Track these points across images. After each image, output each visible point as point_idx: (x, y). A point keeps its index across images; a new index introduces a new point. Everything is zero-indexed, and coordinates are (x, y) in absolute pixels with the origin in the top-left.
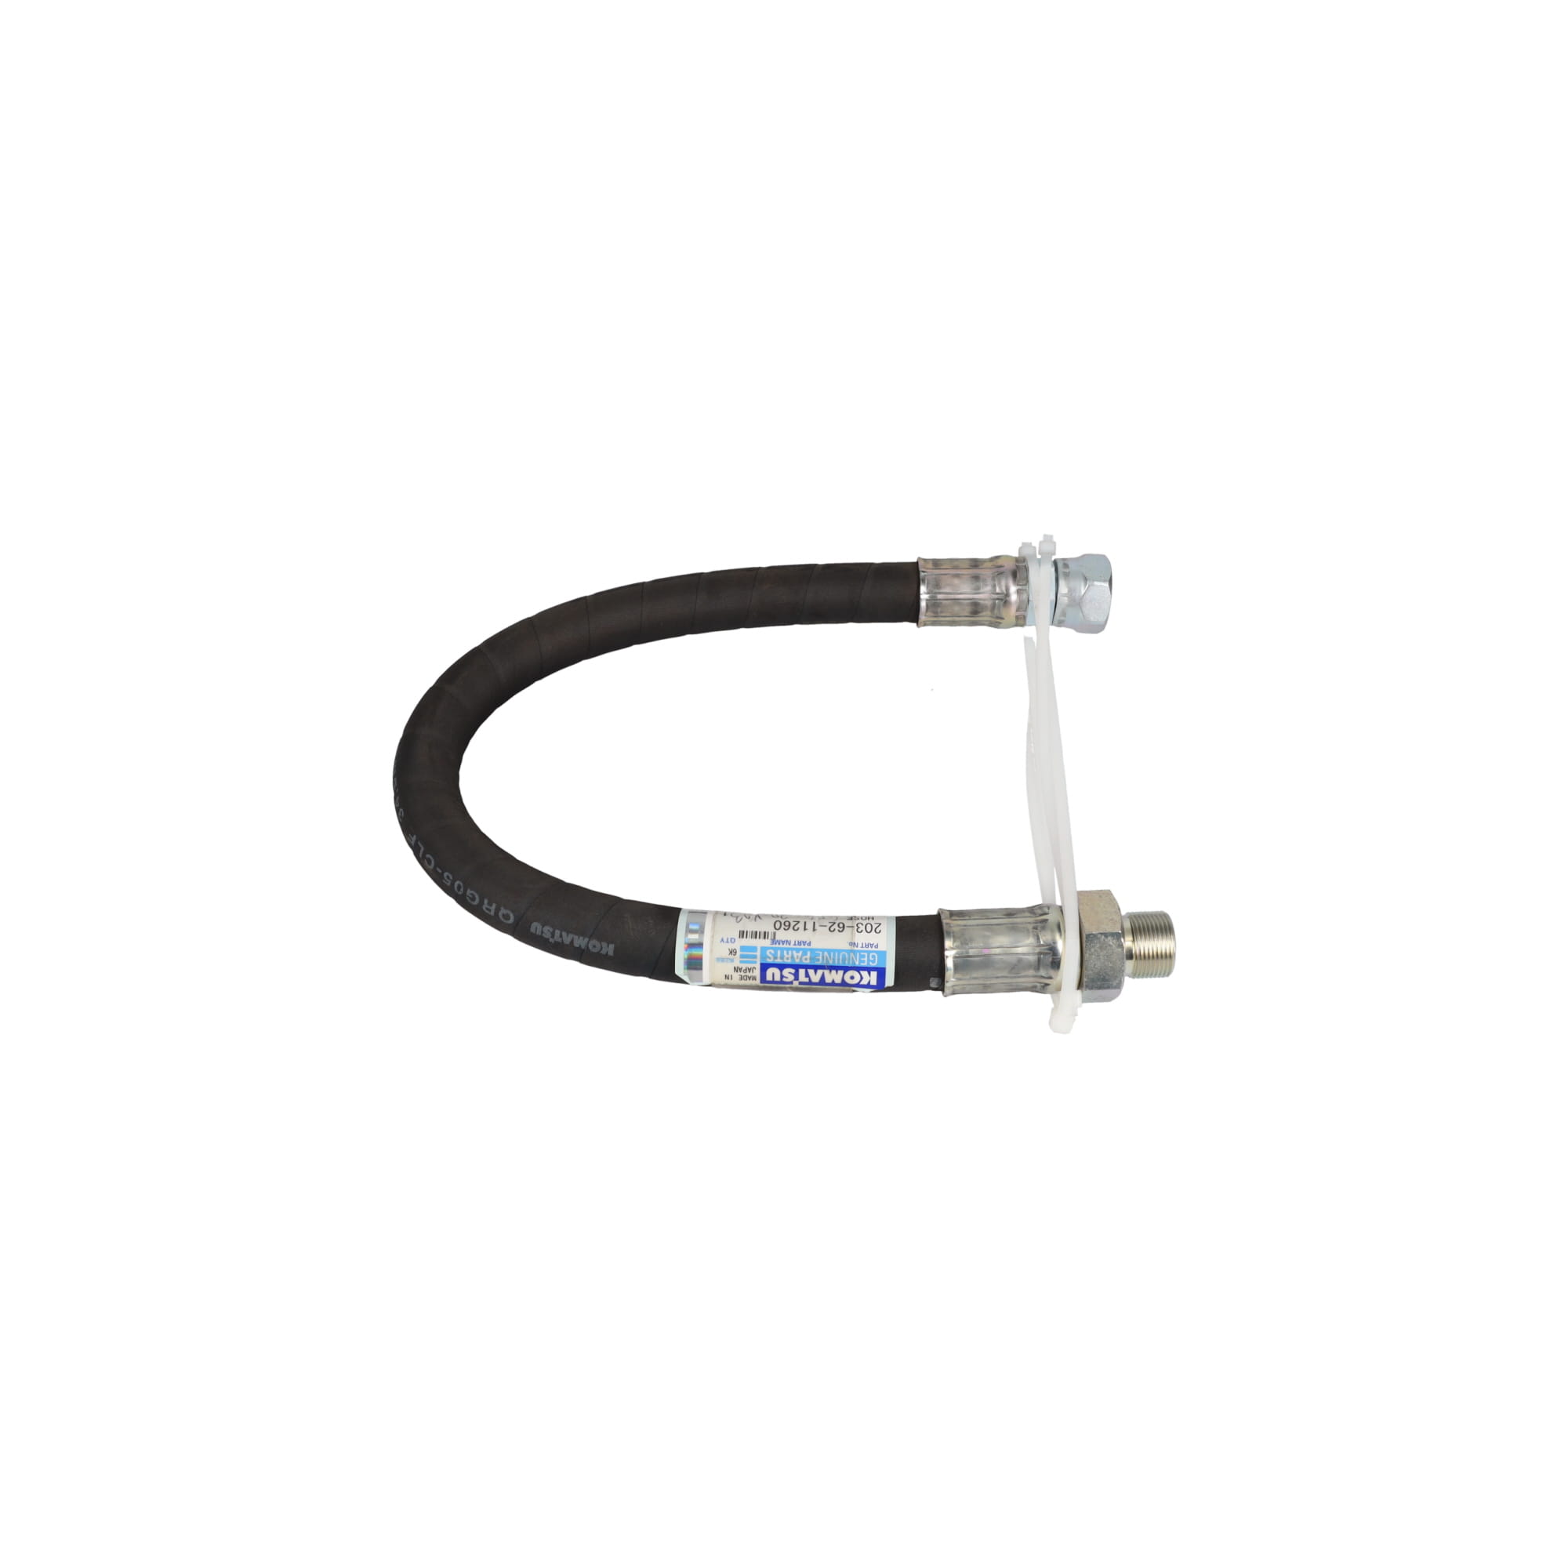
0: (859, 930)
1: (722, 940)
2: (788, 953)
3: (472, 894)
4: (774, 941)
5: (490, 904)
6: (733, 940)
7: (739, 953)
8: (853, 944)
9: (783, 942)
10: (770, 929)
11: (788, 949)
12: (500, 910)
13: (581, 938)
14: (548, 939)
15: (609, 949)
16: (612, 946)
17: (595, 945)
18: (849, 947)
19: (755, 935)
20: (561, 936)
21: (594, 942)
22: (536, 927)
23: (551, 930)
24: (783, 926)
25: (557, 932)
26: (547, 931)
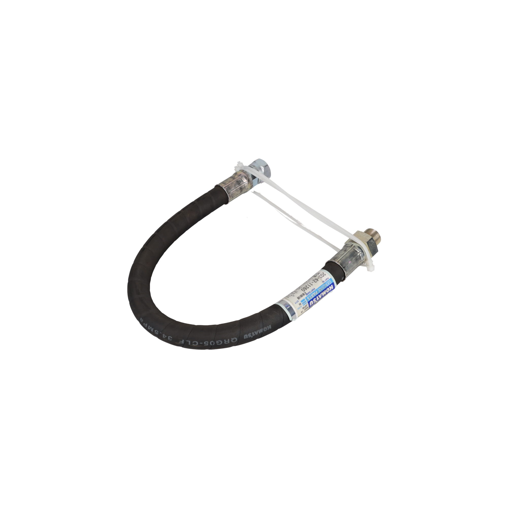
0: (321, 277)
1: (296, 303)
2: (312, 295)
3: (218, 342)
4: (307, 294)
5: (227, 340)
6: (298, 301)
7: (301, 303)
8: (323, 282)
9: (309, 293)
10: (303, 292)
11: (311, 294)
12: (231, 339)
13: (260, 330)
14: (251, 337)
15: (270, 327)
16: (270, 326)
17: (265, 329)
18: (323, 283)
19: (301, 296)
20: (254, 333)
21: (265, 328)
22: (246, 337)
23: (251, 334)
24: (305, 289)
25: (253, 333)
26: (250, 335)
